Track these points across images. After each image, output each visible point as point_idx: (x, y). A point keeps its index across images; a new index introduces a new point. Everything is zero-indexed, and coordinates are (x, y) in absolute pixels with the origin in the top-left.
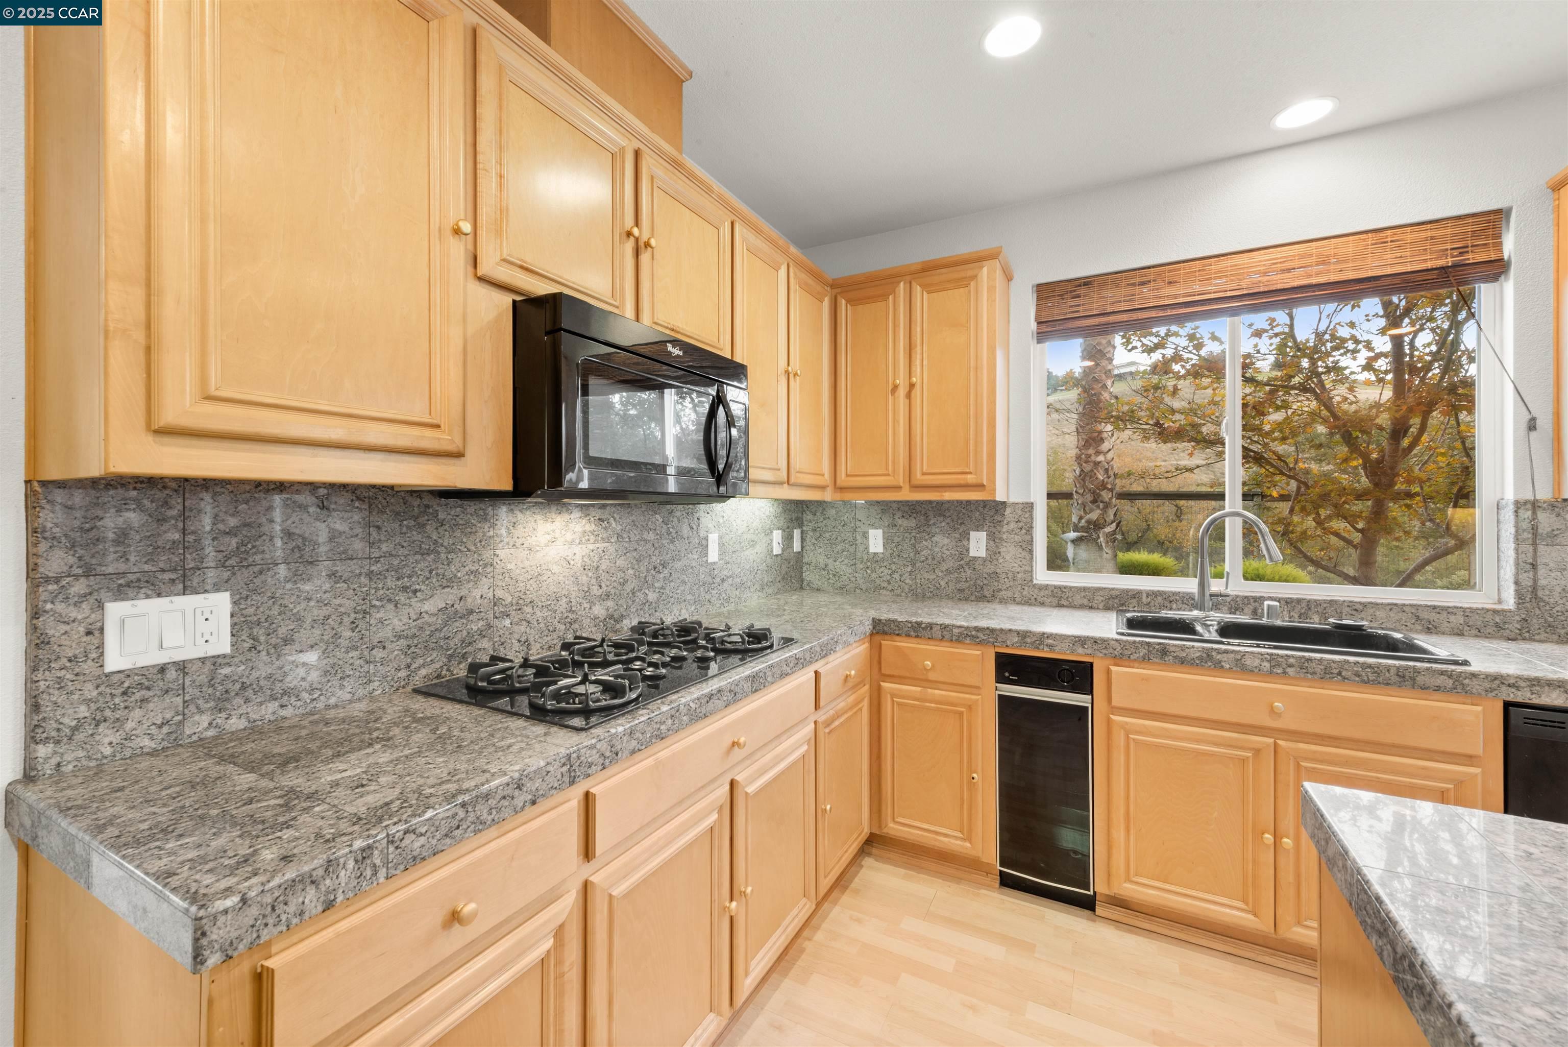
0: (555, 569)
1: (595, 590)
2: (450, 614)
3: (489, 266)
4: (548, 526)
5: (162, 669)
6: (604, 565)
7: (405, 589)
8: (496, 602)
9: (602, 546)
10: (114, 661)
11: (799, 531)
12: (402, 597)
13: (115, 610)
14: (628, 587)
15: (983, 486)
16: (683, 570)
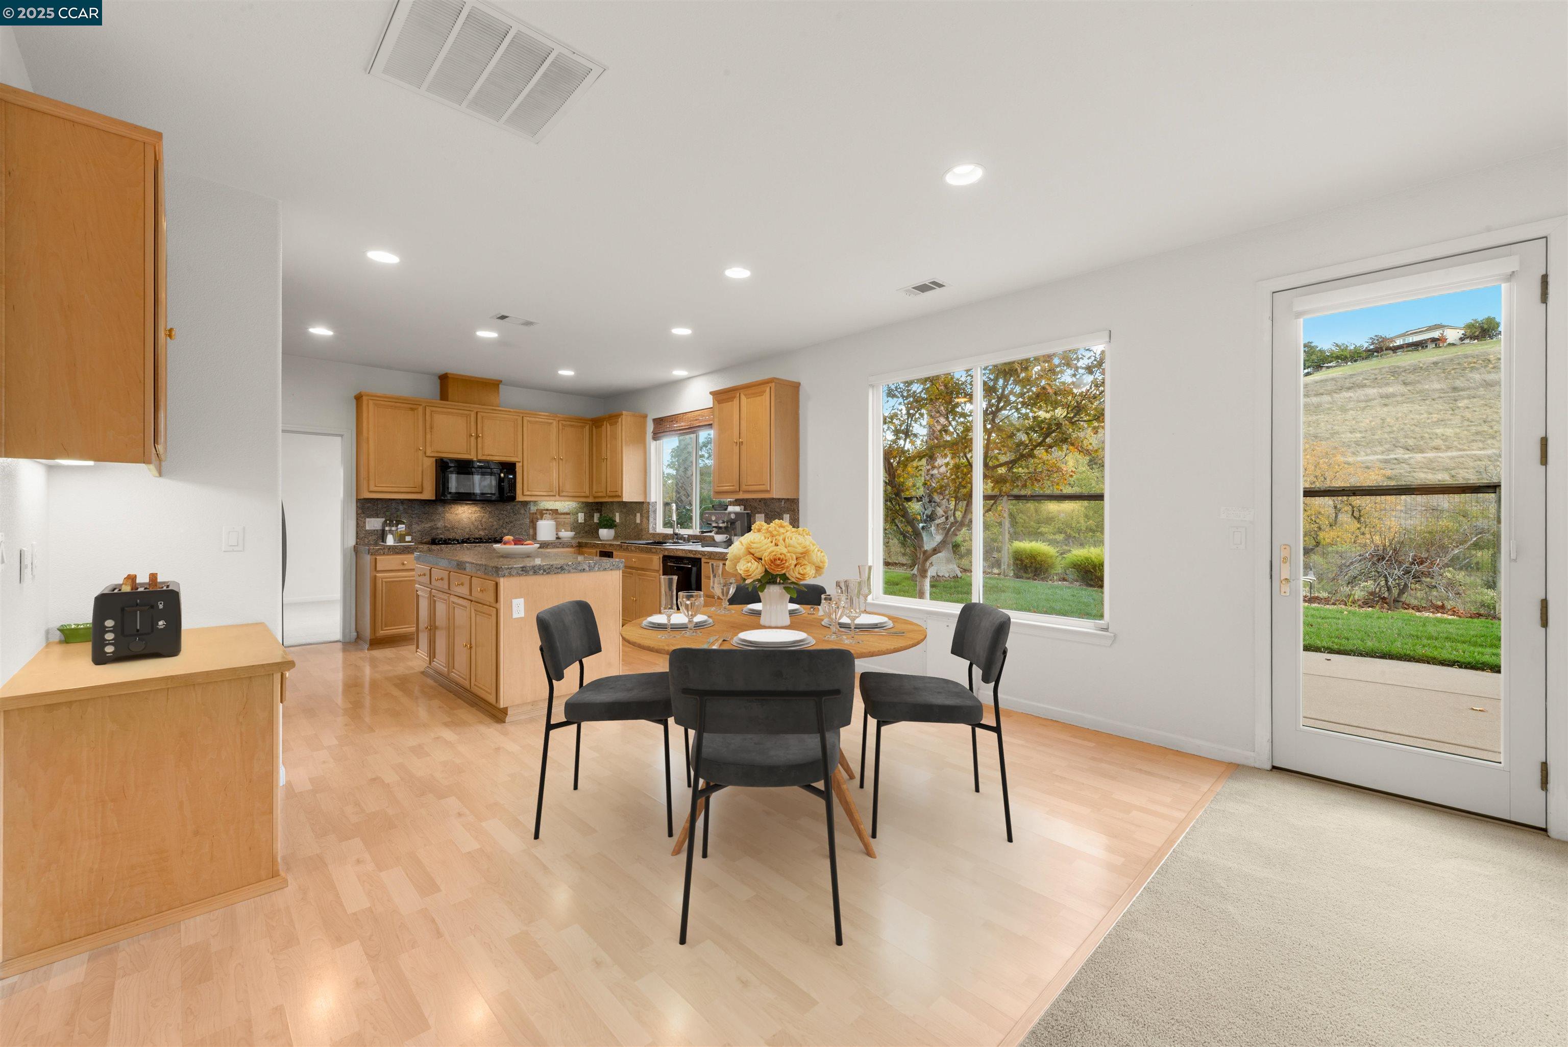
0: (465, 520)
1: (480, 527)
2: (432, 528)
3: (428, 454)
4: (463, 508)
5: (374, 530)
6: (484, 520)
7: (420, 521)
8: (445, 527)
9: (483, 514)
10: (367, 528)
11: (598, 514)
12: (420, 523)
13: (367, 520)
14: (494, 527)
15: (619, 496)
16: (521, 524)
